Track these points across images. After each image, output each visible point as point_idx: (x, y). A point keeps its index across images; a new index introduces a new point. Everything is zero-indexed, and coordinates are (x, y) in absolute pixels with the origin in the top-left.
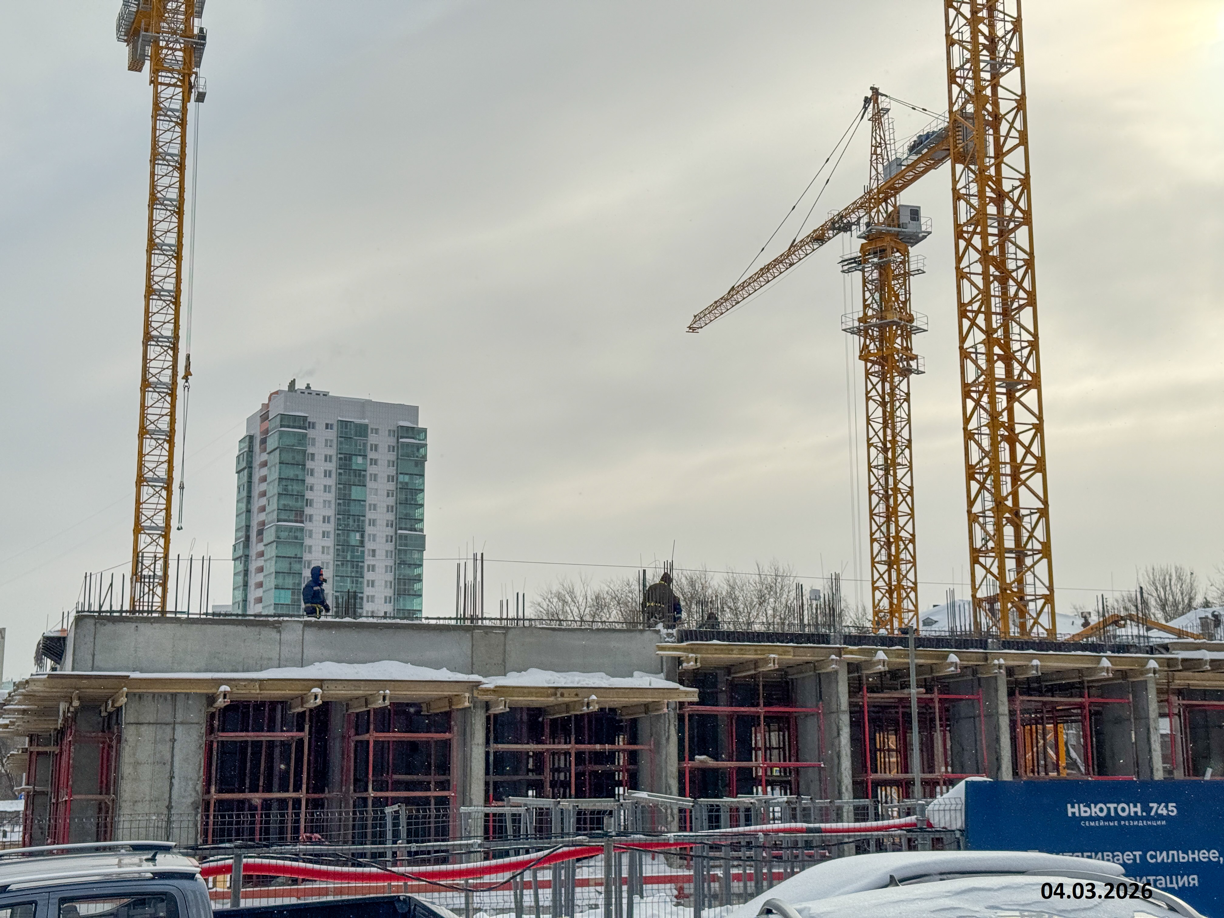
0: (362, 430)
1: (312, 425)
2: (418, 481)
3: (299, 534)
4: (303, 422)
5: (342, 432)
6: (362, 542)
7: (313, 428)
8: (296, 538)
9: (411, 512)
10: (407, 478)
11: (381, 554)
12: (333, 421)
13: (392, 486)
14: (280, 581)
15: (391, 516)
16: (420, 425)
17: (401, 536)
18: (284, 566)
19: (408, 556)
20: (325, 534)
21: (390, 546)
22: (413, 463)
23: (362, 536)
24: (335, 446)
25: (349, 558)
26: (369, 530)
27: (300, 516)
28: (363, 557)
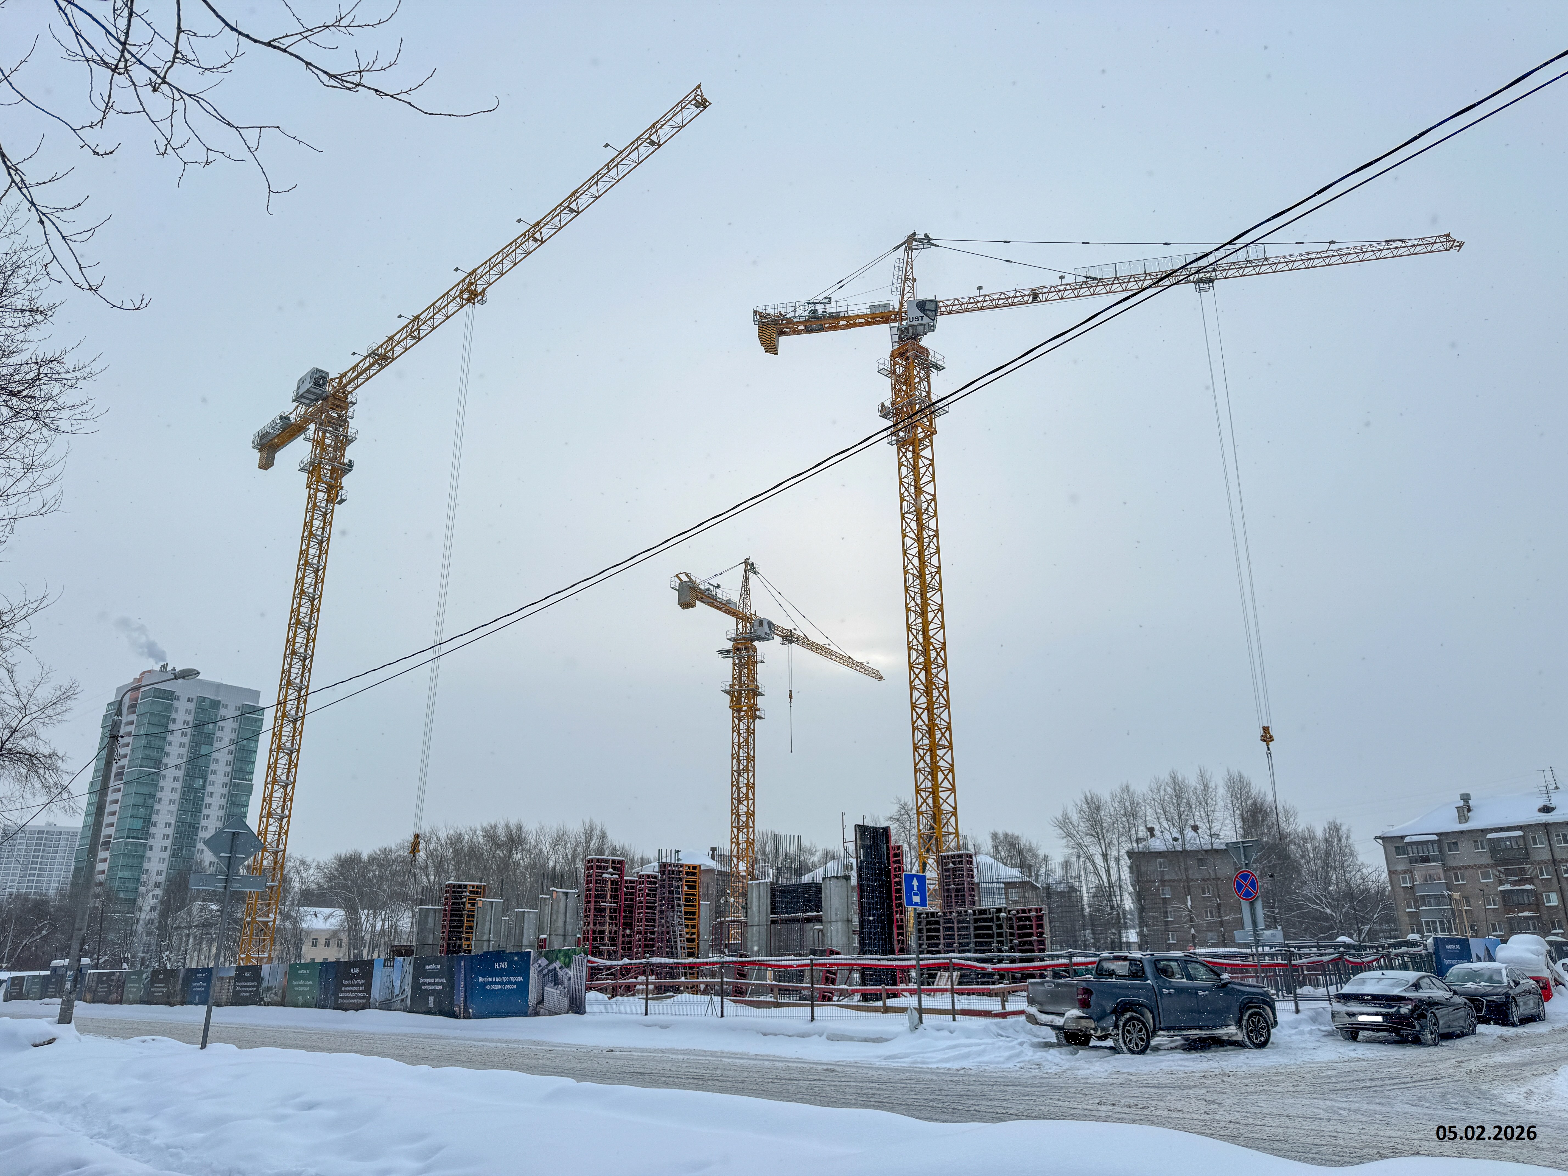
0: (216, 704)
1: (178, 698)
3: (155, 778)
4: (170, 695)
5: (199, 705)
6: (204, 787)
7: (178, 700)
8: (152, 780)
9: (243, 766)
10: (245, 742)
11: (217, 795)
12: (194, 696)
13: (232, 747)
14: (135, 812)
15: (229, 769)
16: (258, 705)
17: (235, 783)
18: (140, 800)
19: (239, 798)
21: (225, 791)
23: (205, 782)
24: (193, 714)
26: (211, 778)
27: (158, 764)
28: (203, 798)
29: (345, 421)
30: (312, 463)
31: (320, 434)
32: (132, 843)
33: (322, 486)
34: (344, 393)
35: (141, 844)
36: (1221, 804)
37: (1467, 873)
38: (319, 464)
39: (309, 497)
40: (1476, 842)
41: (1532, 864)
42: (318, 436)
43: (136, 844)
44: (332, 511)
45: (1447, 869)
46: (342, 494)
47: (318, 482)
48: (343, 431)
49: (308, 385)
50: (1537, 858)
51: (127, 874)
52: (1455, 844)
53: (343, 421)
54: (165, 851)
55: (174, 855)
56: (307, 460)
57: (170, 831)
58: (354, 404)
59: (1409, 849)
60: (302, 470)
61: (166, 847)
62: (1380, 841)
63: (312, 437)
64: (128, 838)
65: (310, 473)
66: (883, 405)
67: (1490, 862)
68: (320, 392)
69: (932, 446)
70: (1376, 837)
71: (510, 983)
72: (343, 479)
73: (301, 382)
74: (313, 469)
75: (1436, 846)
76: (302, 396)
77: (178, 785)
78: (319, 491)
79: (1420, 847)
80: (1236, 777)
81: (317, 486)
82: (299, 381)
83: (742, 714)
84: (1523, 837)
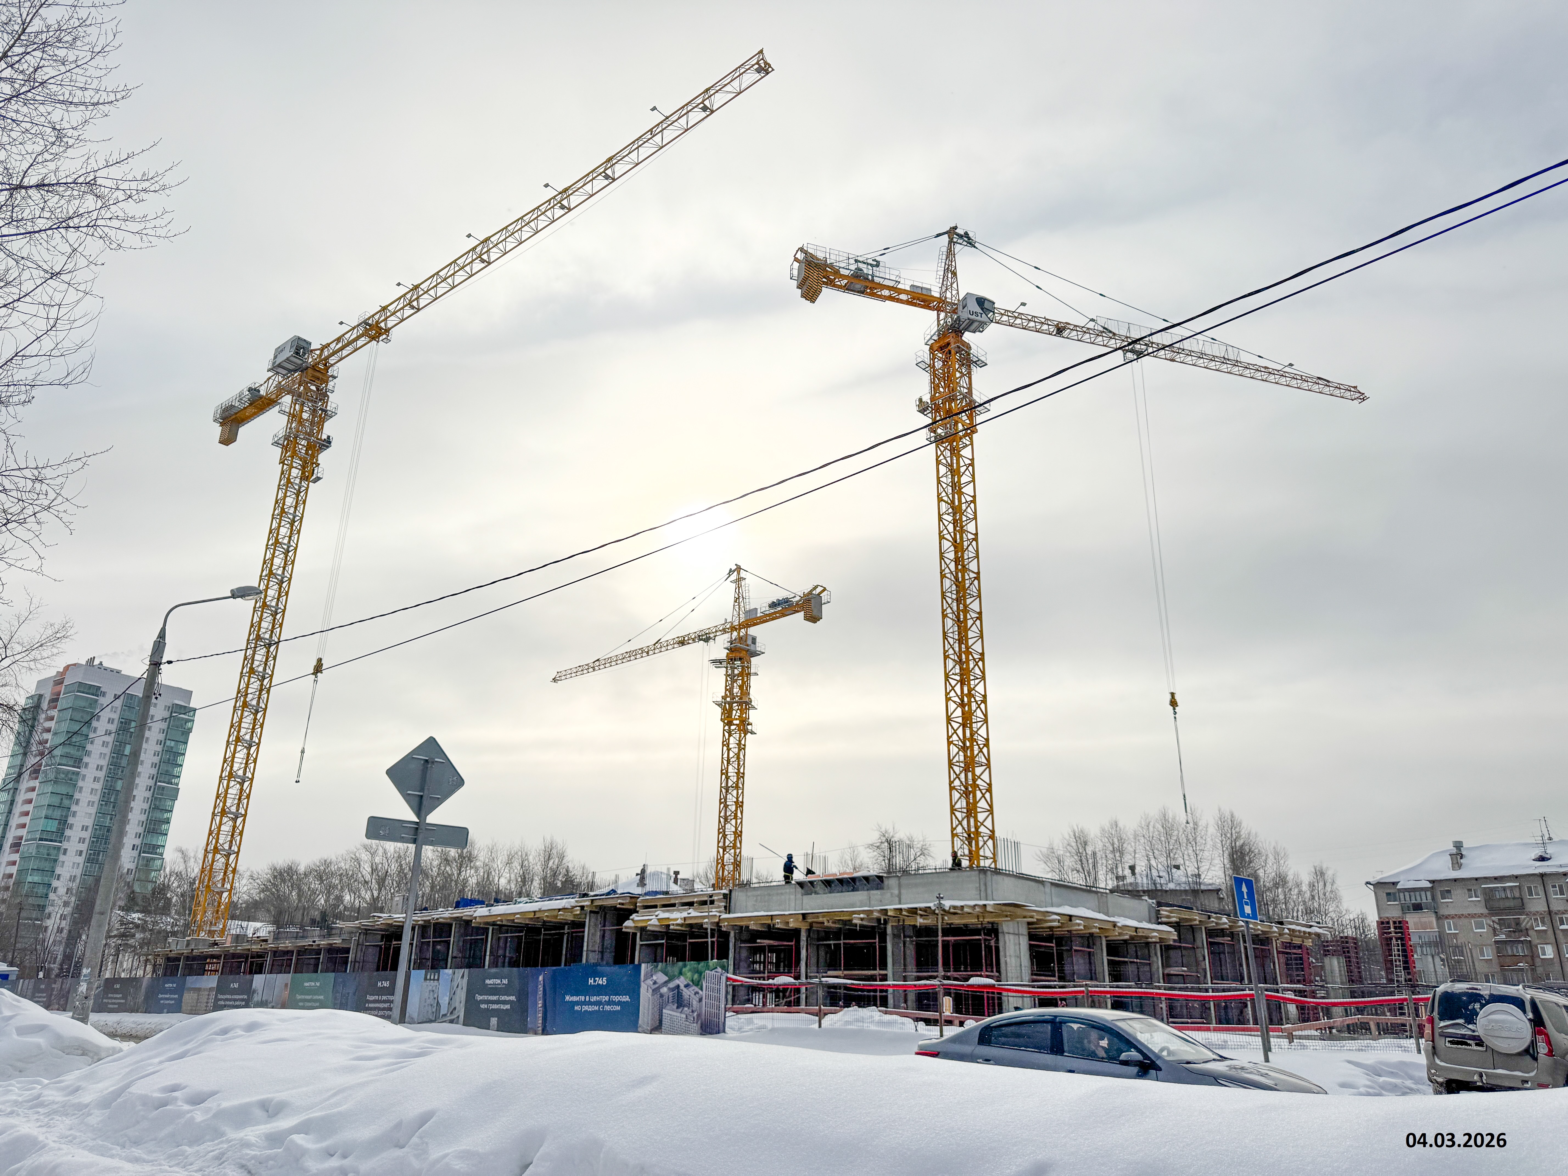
1: (104, 694)
2: (182, 747)
3: (74, 777)
4: (96, 691)
5: (127, 702)
7: (103, 696)
8: (71, 780)
9: (170, 769)
10: (173, 743)
11: (140, 799)
12: (121, 693)
13: (159, 748)
14: (50, 812)
15: (155, 771)
16: (192, 705)
17: (159, 787)
18: (56, 800)
19: (163, 803)
20: (95, 779)
21: (149, 794)
22: (180, 733)
24: (118, 712)
25: (112, 800)
27: (78, 762)
29: (326, 395)
30: (287, 438)
31: (297, 407)
32: (44, 846)
33: (297, 462)
34: (325, 365)
35: (55, 848)
36: (1210, 842)
37: (1461, 922)
38: (296, 437)
39: (282, 473)
40: (1470, 890)
41: (1527, 915)
42: (295, 409)
43: (49, 847)
44: (307, 489)
45: (1439, 918)
46: (318, 472)
47: (292, 457)
48: (322, 405)
49: (288, 353)
50: (1533, 910)
51: (36, 878)
52: (1449, 891)
53: (323, 395)
54: (80, 855)
55: (89, 860)
56: (281, 434)
57: (87, 835)
58: (335, 377)
59: (1402, 895)
60: (276, 444)
61: (81, 852)
62: (1372, 887)
63: (287, 410)
64: (41, 839)
65: (285, 448)
66: (920, 400)
67: (1485, 911)
68: (300, 362)
69: (972, 444)
70: (1367, 883)
71: (609, 1003)
72: (320, 456)
73: (279, 351)
74: (287, 444)
75: (1429, 894)
76: (279, 366)
77: (98, 786)
78: (293, 467)
79: (1412, 894)
80: (1228, 815)
81: (292, 461)
82: (276, 350)
83: (733, 727)
84: (1519, 887)
